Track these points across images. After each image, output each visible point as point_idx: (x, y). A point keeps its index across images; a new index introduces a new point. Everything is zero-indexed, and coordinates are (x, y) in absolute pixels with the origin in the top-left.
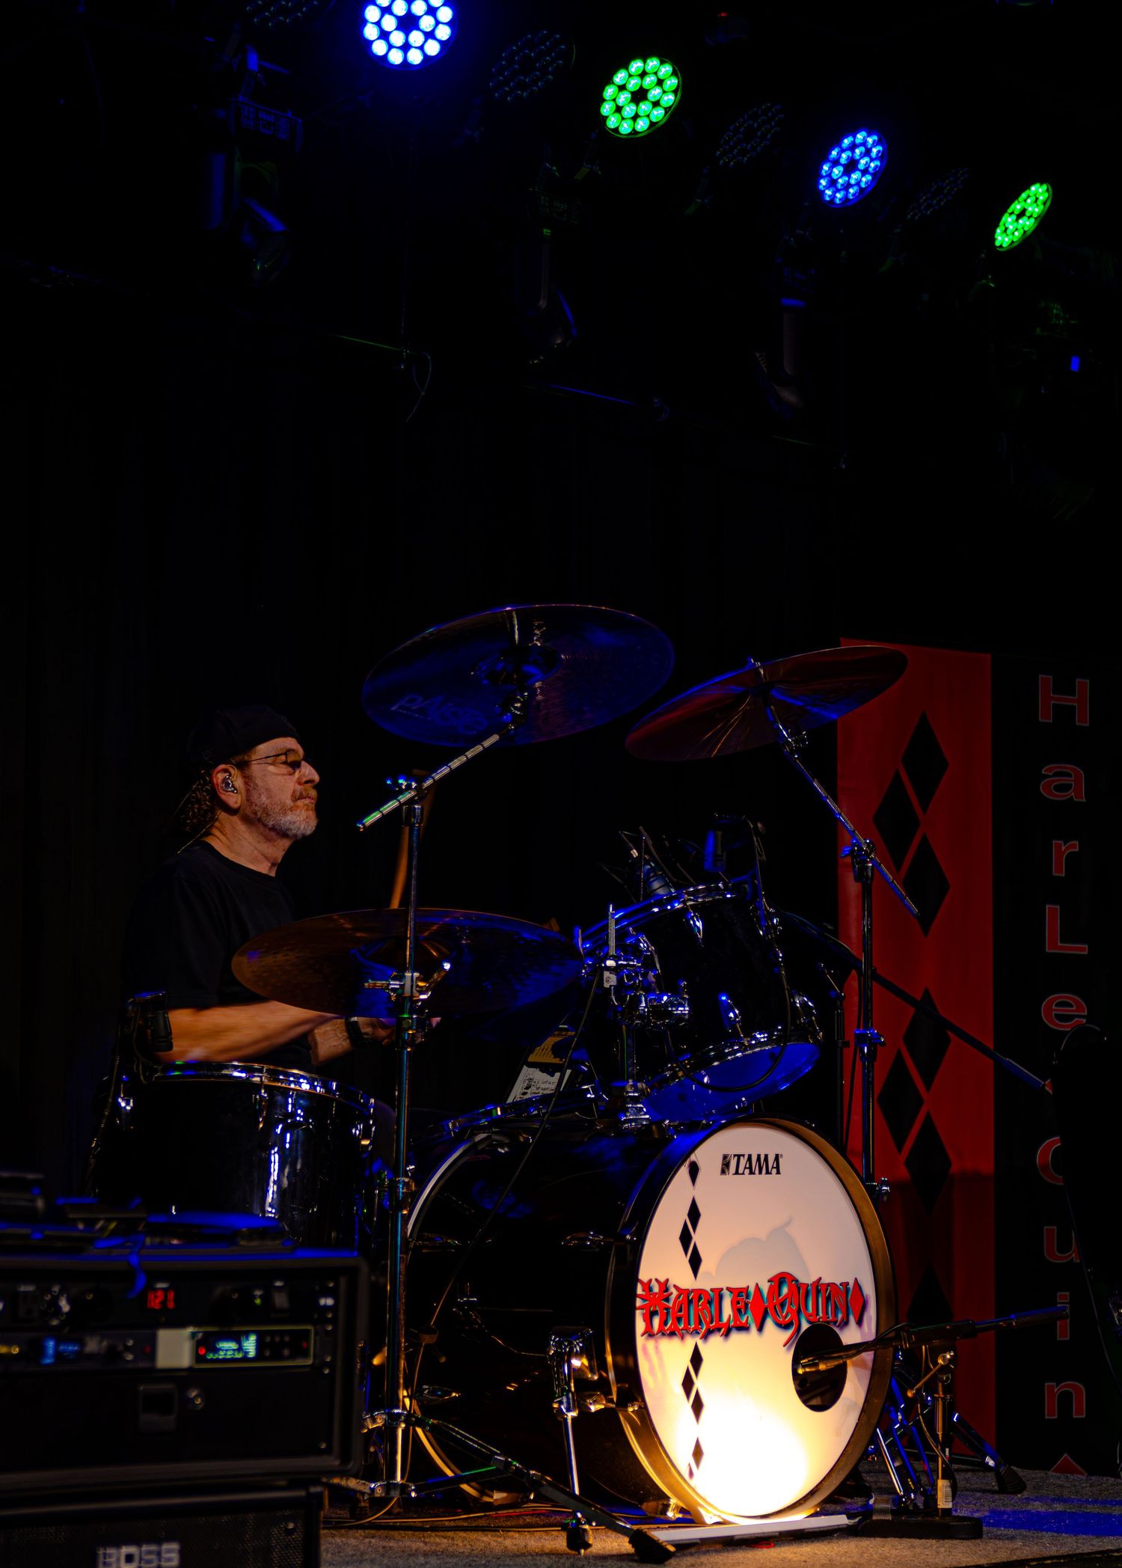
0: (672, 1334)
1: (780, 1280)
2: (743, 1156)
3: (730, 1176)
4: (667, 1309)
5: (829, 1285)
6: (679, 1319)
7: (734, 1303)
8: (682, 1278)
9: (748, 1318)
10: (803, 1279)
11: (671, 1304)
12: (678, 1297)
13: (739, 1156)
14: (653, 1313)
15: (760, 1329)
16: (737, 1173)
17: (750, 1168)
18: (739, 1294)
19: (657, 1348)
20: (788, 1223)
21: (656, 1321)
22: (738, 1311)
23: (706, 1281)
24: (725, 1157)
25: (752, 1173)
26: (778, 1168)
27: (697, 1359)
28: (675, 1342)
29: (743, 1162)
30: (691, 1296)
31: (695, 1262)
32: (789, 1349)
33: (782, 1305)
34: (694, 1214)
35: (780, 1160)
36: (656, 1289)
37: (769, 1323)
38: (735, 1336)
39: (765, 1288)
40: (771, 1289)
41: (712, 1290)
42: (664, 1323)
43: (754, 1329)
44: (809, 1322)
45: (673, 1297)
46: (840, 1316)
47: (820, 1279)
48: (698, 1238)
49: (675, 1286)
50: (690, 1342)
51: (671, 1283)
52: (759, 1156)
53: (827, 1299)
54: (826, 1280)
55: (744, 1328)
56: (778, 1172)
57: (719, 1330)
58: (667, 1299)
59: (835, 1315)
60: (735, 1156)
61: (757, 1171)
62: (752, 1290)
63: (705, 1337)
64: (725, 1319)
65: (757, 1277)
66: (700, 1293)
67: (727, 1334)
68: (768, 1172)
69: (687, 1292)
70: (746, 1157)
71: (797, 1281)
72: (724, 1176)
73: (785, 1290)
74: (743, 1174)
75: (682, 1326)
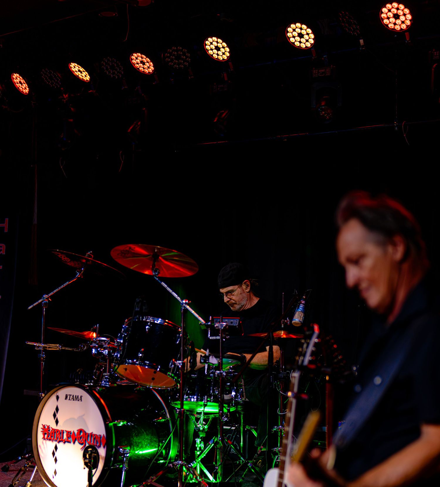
0: (50, 440)
1: (80, 431)
2: (71, 395)
3: (67, 400)
4: (49, 433)
5: (95, 435)
6: (52, 436)
7: (67, 435)
8: (53, 426)
9: (71, 439)
10: (87, 432)
11: (50, 432)
12: (52, 430)
13: (70, 395)
14: (45, 434)
15: (74, 443)
16: (69, 400)
17: (73, 398)
18: (68, 433)
19: (46, 442)
20: (84, 415)
21: (46, 436)
22: (68, 437)
23: (60, 427)
24: (66, 395)
25: (74, 400)
26: (81, 399)
27: (56, 448)
28: (51, 442)
29: (71, 397)
30: (55, 431)
31: (57, 422)
32: (82, 450)
33: (81, 438)
34: (57, 409)
35: (82, 398)
36: (46, 427)
37: (77, 442)
38: (67, 443)
39: (76, 432)
40: (77, 433)
41: (61, 430)
42: (48, 436)
43: (72, 443)
44: (88, 444)
45: (51, 430)
46: (98, 444)
47: (92, 432)
48: (58, 416)
49: (51, 428)
50: (55, 443)
51: (50, 426)
52: (76, 396)
53: (94, 439)
54: (94, 433)
55: (69, 442)
56: (81, 401)
57: (62, 441)
58: (49, 431)
59: (97, 443)
60: (69, 395)
61: (75, 400)
62: (72, 432)
63: (59, 442)
64: (64, 439)
65: (74, 429)
66: (58, 431)
67: (65, 443)
68: (78, 400)
69: (54, 430)
70: (72, 396)
71: (85, 432)
72: (66, 400)
73: (82, 434)
74: (71, 400)
75: (52, 438)
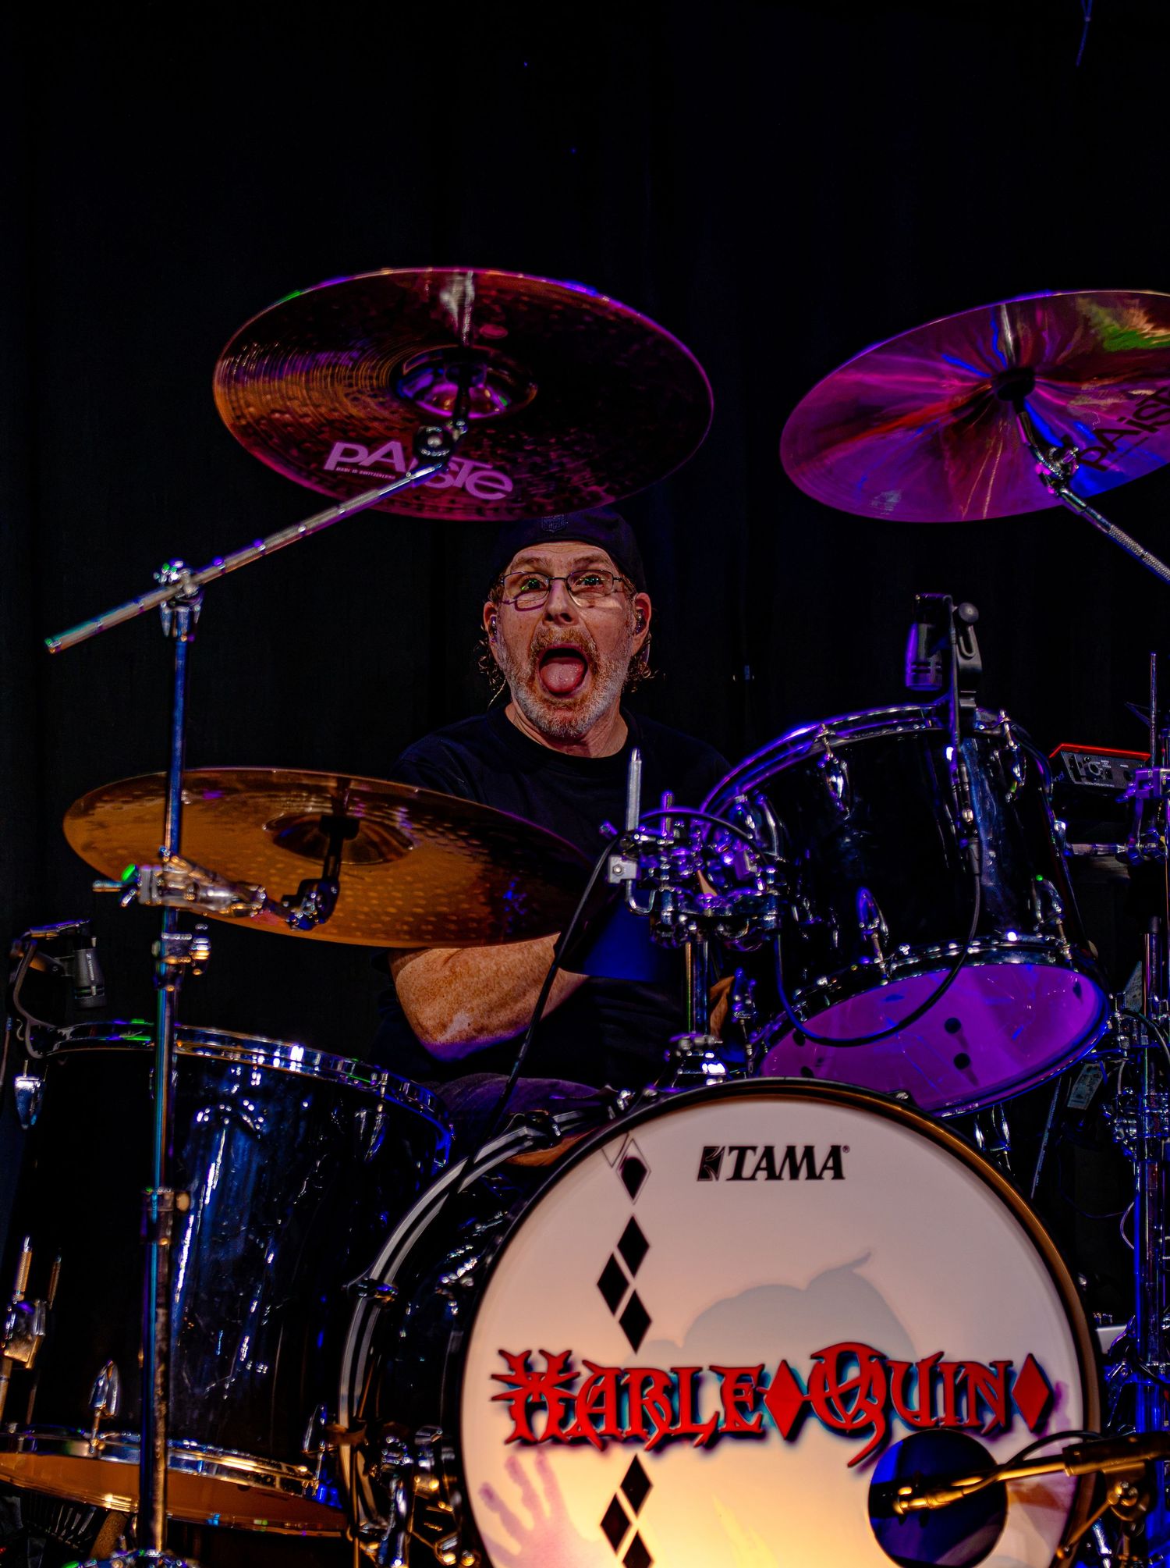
0: (577, 1441)
1: (842, 1355)
2: (754, 1149)
3: (721, 1185)
4: (568, 1399)
5: (961, 1365)
6: (595, 1419)
7: (730, 1392)
8: (604, 1349)
9: (762, 1417)
10: (896, 1352)
11: (576, 1392)
12: (593, 1381)
13: (742, 1151)
14: (531, 1410)
15: (792, 1437)
16: (737, 1175)
17: (770, 1168)
18: (741, 1377)
19: (542, 1464)
20: (863, 1260)
21: (541, 1422)
22: (738, 1406)
23: (662, 1354)
24: (709, 1151)
25: (772, 1175)
26: (837, 1167)
27: (637, 1485)
28: (587, 1456)
29: (751, 1160)
30: (624, 1380)
31: (636, 1324)
32: (861, 1472)
33: (847, 1397)
34: (634, 1244)
35: (845, 1156)
36: (541, 1367)
37: (814, 1428)
38: (729, 1450)
39: (804, 1369)
40: (818, 1369)
41: (674, 1370)
42: (559, 1423)
43: (775, 1437)
44: (910, 1425)
45: (581, 1381)
46: (989, 1418)
47: (941, 1354)
48: (642, 1284)
49: (586, 1363)
50: (620, 1459)
51: (577, 1358)
52: (791, 1151)
53: (959, 1390)
54: (956, 1354)
55: (758, 1435)
56: (838, 1175)
57: (691, 1437)
58: (569, 1384)
59: (979, 1415)
60: (732, 1149)
61: (786, 1173)
62: (772, 1369)
63: (658, 1448)
64: (706, 1417)
66: (647, 1376)
67: (710, 1445)
68: (812, 1175)
69: (619, 1373)
70: (760, 1151)
71: (882, 1357)
72: (705, 1183)
73: (853, 1372)
74: (753, 1178)
75: (601, 1430)
